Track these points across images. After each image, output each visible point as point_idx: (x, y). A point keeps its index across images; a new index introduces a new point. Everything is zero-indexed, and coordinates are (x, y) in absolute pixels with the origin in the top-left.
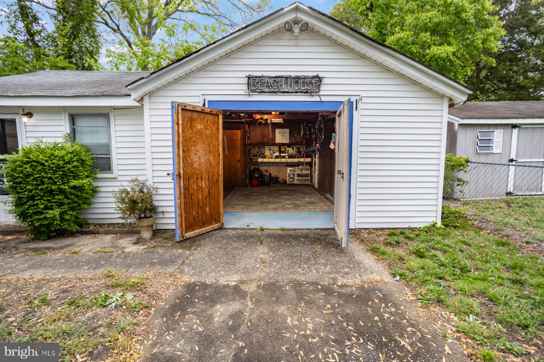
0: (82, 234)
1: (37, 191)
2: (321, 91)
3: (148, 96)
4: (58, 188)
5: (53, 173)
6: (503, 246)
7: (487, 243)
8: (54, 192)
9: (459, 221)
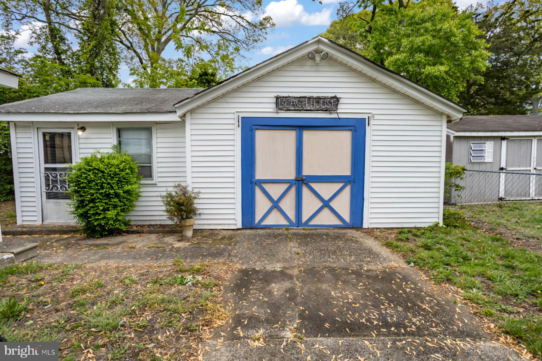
0: (128, 233)
1: (98, 195)
2: (338, 110)
3: (189, 113)
4: (114, 192)
5: (111, 179)
6: (497, 241)
7: (484, 239)
8: (111, 196)
9: (458, 222)
